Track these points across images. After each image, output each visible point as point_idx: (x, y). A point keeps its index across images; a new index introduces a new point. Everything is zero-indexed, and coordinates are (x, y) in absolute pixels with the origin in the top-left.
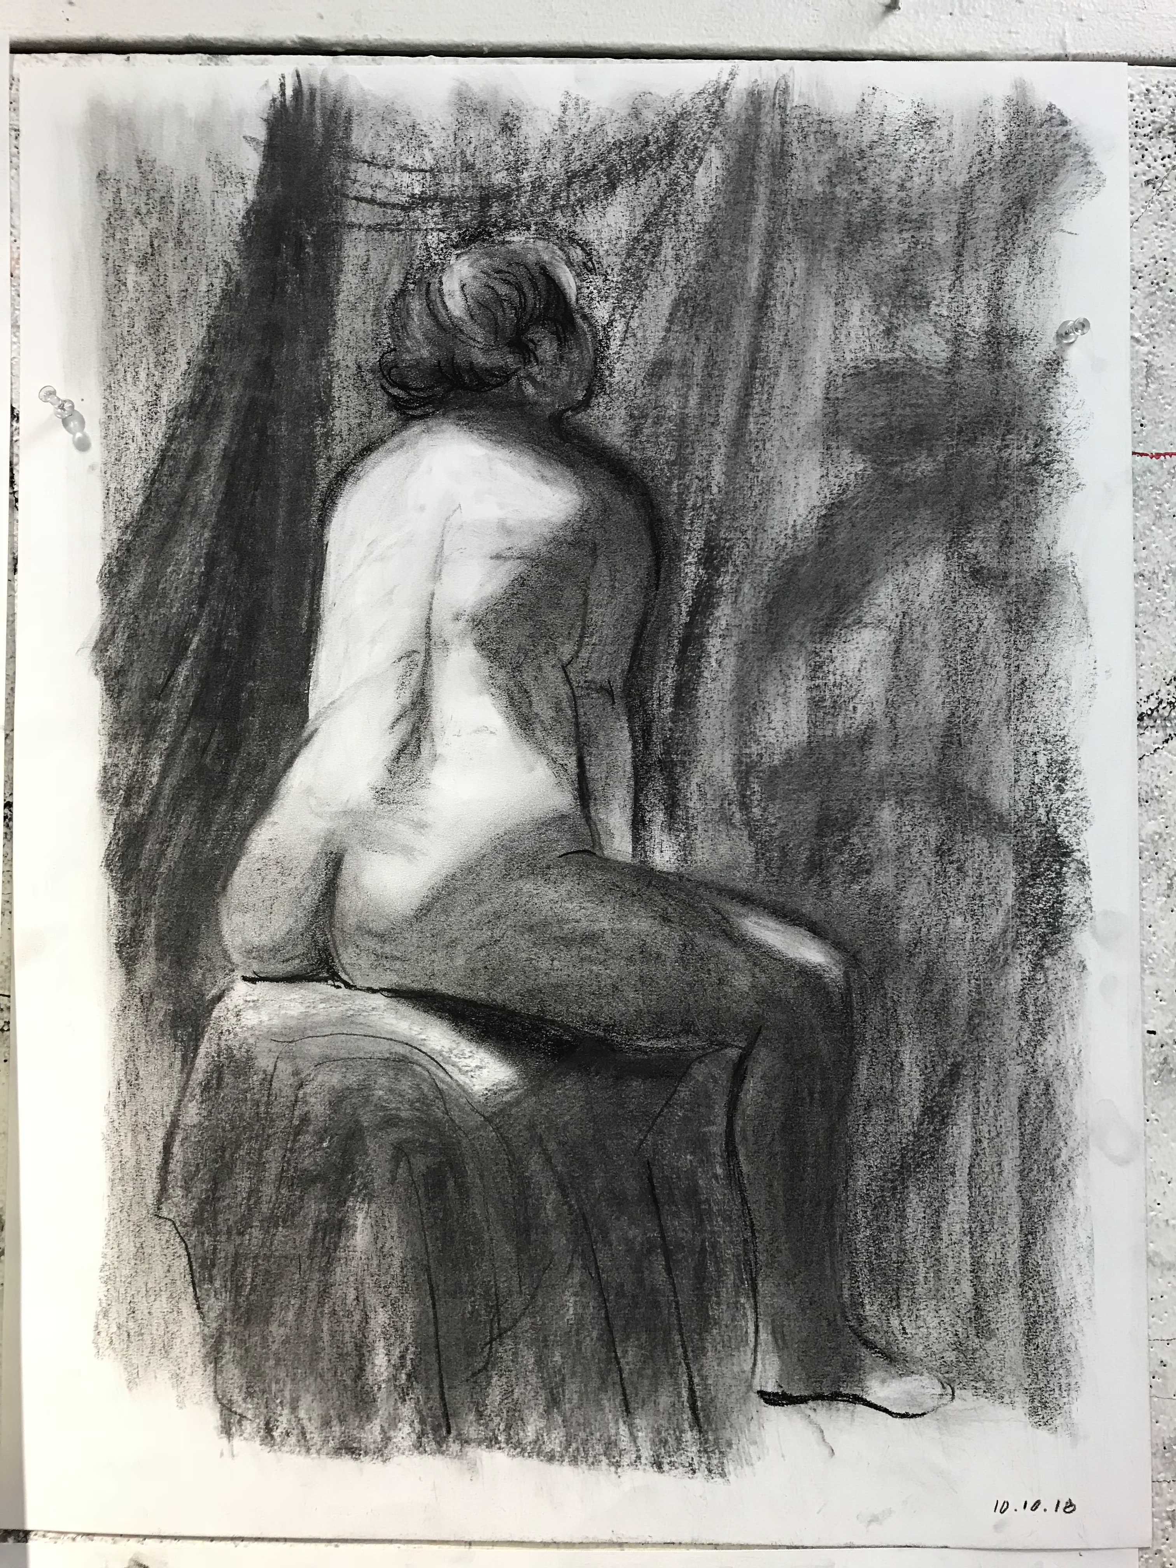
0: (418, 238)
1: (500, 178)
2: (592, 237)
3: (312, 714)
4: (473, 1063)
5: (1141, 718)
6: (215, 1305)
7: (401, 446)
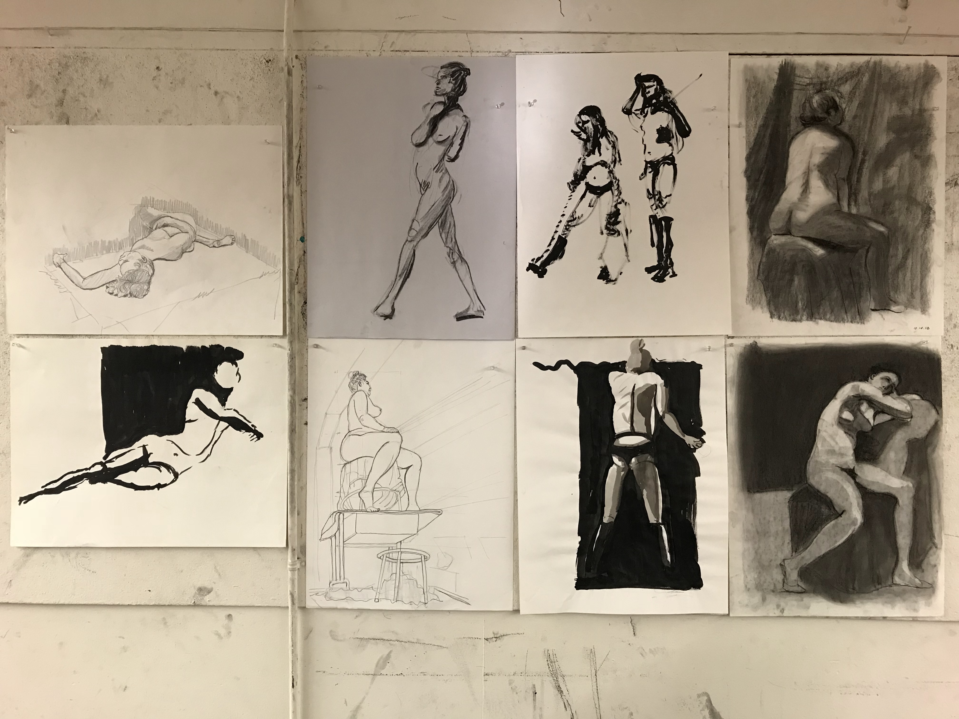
0: (808, 92)
1: (825, 80)
2: (842, 91)
3: (786, 184)
4: (817, 250)
5: (946, 183)
6: (769, 295)
7: (804, 133)
